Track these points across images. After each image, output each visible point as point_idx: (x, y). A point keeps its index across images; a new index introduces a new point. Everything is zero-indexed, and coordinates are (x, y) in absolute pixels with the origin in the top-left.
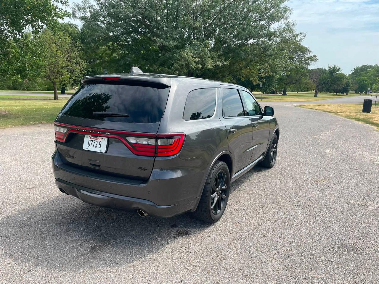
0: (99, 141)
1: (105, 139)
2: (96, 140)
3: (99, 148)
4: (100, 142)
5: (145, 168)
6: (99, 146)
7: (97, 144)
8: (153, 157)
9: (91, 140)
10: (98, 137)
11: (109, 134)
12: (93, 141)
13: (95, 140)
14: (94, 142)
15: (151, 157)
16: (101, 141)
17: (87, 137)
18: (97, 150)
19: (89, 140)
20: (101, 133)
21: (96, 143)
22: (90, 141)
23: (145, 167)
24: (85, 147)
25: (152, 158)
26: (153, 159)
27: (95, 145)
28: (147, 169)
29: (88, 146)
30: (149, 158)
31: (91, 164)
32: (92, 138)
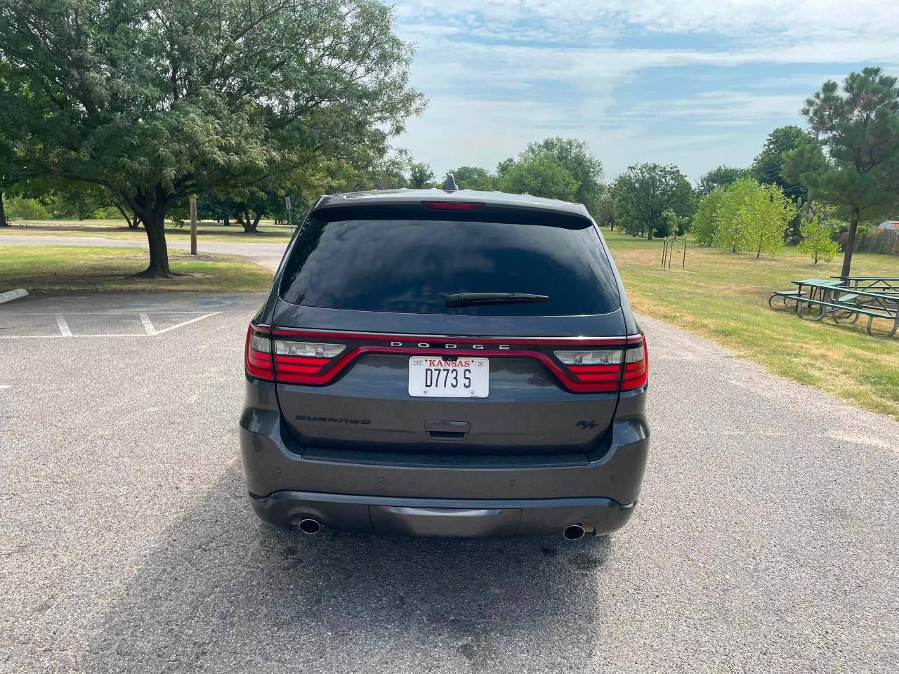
0: (461, 370)
1: (481, 364)
2: (451, 368)
3: (466, 387)
4: (466, 370)
5: (593, 422)
6: (462, 381)
7: (455, 378)
8: (614, 392)
9: (433, 368)
10: (459, 359)
11: (507, 348)
12: (440, 370)
13: (447, 367)
14: (443, 374)
15: (609, 393)
16: (467, 368)
17: (416, 363)
18: (461, 392)
19: (427, 370)
20: (482, 348)
21: (453, 375)
22: (429, 372)
23: (592, 420)
24: (416, 387)
25: (612, 395)
26: (614, 397)
27: (451, 380)
28: (597, 425)
29: (427, 386)
30: (605, 397)
31: (433, 433)
32: (436, 363)
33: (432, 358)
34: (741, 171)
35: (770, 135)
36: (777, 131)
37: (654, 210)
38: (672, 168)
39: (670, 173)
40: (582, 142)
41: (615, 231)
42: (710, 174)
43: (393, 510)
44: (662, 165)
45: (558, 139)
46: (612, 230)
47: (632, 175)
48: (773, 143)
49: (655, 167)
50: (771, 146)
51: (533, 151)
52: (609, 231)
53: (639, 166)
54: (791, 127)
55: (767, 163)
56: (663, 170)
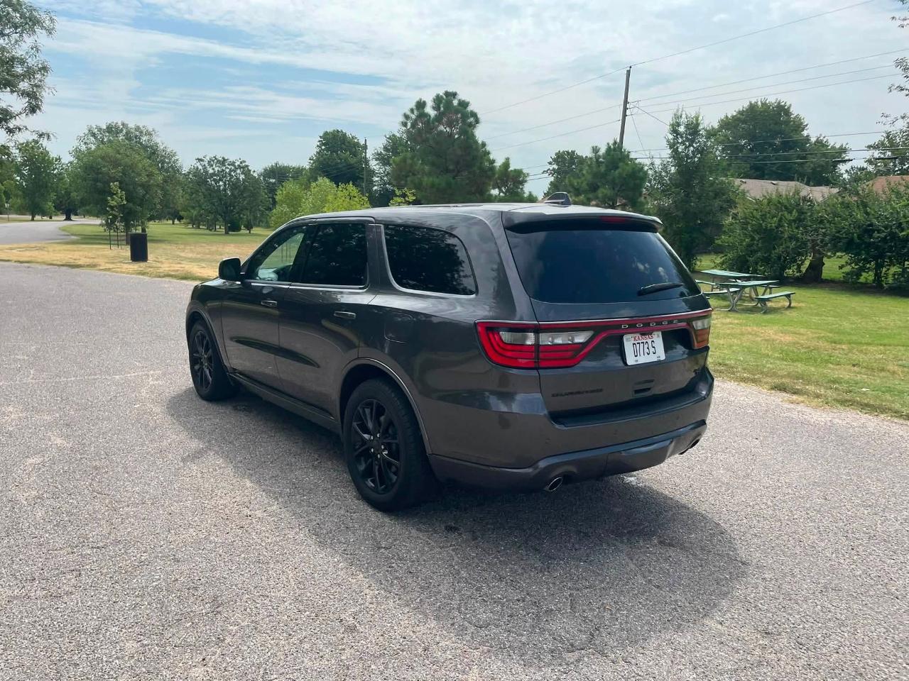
1: (658, 336)
2: (645, 341)
3: (654, 353)
4: (652, 342)
6: (652, 350)
7: (648, 348)
9: (636, 342)
12: (639, 343)
13: (643, 341)
14: (638, 345)
16: (652, 340)
17: (627, 340)
18: (652, 358)
19: (634, 344)
21: (646, 346)
24: (631, 360)
27: (646, 350)
29: (635, 356)
31: (637, 392)
32: (637, 338)
33: (635, 335)
34: (294, 168)
35: (320, 137)
36: (326, 133)
37: (228, 204)
38: (241, 163)
39: (240, 167)
40: (150, 130)
41: (177, 224)
42: (265, 170)
43: (623, 454)
44: (231, 159)
45: (123, 124)
46: (173, 223)
47: (200, 167)
48: (324, 144)
49: (224, 160)
50: (323, 147)
51: (94, 135)
52: (170, 224)
53: (208, 158)
54: (338, 131)
55: (321, 163)
56: (233, 164)
